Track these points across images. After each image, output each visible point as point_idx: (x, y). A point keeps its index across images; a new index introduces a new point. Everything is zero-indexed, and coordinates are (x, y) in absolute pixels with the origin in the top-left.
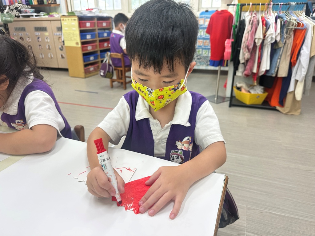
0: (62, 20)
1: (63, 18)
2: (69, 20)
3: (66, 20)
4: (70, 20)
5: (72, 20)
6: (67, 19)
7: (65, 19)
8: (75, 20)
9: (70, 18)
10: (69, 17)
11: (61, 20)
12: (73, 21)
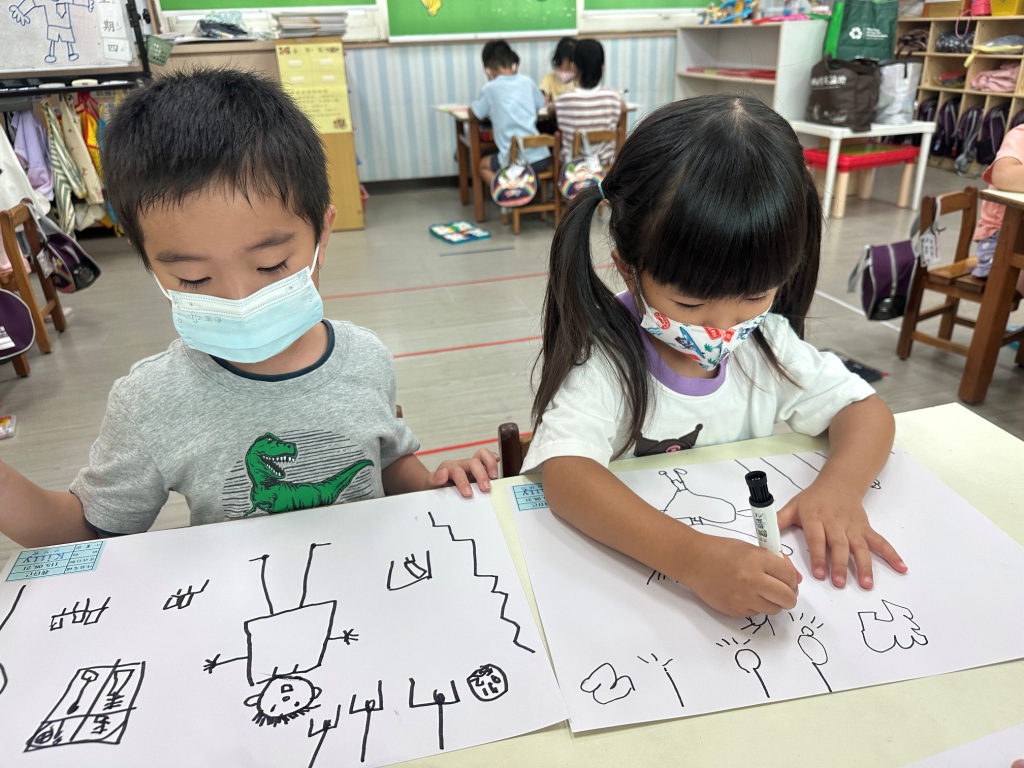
0: (281, 53)
1: (284, 47)
2: (308, 50)
3: (295, 51)
4: (316, 51)
5: (320, 50)
6: (301, 47)
7: (292, 47)
8: (333, 50)
9: (314, 47)
10: (310, 42)
11: (278, 51)
12: (325, 53)
